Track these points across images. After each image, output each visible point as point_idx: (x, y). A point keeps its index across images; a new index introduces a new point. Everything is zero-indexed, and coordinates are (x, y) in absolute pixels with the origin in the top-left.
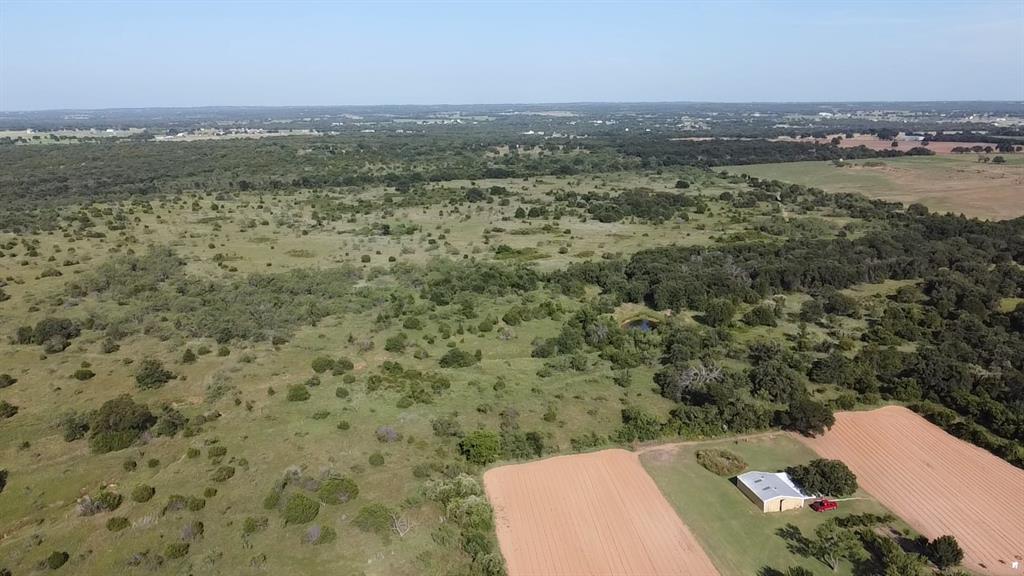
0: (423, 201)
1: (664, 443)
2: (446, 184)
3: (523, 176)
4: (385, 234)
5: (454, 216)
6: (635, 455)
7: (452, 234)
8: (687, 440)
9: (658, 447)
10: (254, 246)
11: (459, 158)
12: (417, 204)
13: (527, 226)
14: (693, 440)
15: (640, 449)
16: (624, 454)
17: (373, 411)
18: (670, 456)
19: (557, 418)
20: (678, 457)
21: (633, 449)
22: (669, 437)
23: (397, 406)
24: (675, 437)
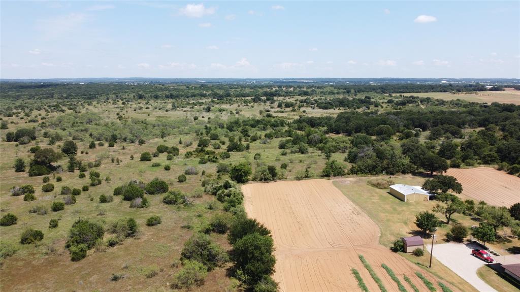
0: (231, 102)
1: (348, 177)
2: (243, 98)
3: (283, 96)
4: (208, 112)
5: (245, 107)
6: (331, 181)
7: (242, 112)
8: (362, 176)
9: (344, 179)
10: (140, 115)
11: (252, 90)
12: (227, 103)
13: (282, 110)
15: (333, 179)
16: (324, 181)
17: (186, 164)
18: (351, 182)
19: (287, 168)
20: (356, 182)
21: (329, 179)
22: (351, 175)
23: (199, 163)
24: (355, 175)
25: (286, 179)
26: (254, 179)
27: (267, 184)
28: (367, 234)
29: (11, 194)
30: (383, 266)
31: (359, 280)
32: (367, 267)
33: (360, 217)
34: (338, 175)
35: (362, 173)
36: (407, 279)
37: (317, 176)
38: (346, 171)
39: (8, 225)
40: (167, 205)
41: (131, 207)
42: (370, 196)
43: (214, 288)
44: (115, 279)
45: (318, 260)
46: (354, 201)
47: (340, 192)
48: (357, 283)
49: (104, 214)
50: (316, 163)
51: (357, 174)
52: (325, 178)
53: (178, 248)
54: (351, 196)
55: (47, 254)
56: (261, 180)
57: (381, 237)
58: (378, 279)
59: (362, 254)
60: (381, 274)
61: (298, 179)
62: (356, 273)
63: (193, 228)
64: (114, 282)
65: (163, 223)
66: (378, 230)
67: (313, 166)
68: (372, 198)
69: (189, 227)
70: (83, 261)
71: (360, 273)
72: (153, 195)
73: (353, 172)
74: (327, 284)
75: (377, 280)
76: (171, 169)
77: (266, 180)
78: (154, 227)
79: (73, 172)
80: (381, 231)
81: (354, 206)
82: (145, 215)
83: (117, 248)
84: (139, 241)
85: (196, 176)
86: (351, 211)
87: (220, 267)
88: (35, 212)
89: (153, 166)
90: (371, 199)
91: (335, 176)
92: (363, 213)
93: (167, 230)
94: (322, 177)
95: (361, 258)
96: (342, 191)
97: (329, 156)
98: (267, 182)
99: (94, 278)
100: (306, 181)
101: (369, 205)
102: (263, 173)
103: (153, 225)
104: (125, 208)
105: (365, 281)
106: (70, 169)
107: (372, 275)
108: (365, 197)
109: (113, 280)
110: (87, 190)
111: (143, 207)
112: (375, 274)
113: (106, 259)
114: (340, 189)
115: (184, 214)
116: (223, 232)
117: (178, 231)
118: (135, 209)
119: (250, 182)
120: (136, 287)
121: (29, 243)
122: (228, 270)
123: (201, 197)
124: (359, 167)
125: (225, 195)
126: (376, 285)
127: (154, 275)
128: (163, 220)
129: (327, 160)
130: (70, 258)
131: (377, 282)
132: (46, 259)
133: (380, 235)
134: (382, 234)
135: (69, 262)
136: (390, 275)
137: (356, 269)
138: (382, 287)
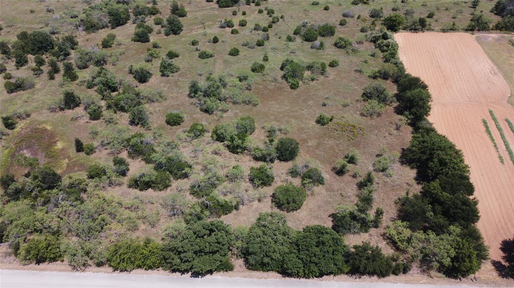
1: (491, 33)
6: (474, 36)
8: (505, 33)
9: (487, 35)
14: (508, 34)
15: (477, 34)
16: (468, 35)
17: (340, 5)
18: (493, 39)
19: (434, 17)
20: (498, 40)
21: (473, 34)
22: (495, 31)
23: (352, 4)
24: (498, 31)
25: (433, 30)
26: (405, 29)
27: (415, 34)
28: (499, 93)
29: (219, 26)
30: (507, 120)
31: (487, 127)
32: (494, 119)
33: (496, 77)
34: (482, 30)
35: (506, 30)
37: (462, 29)
38: (491, 26)
39: (235, 56)
40: (338, 49)
41: (311, 48)
42: (509, 57)
43: (388, 119)
44: (324, 105)
45: (458, 109)
46: (493, 61)
47: (481, 49)
48: (485, 129)
49: (295, 53)
50: (461, 12)
51: (501, 30)
52: (470, 32)
53: (357, 88)
54: (491, 54)
55: (273, 82)
56: (410, 30)
57: (510, 97)
58: (501, 129)
59: (491, 109)
60: (504, 126)
61: (444, 31)
62: (485, 122)
63: (363, 72)
64: (324, 107)
65: (340, 65)
66: (509, 90)
67: (459, 16)
68: (510, 58)
69: (360, 71)
70: (298, 89)
71: (488, 123)
72: (324, 38)
73: (498, 28)
74: (463, 127)
75: (499, 129)
76: (330, 10)
77: (415, 30)
78: (335, 68)
79: (249, 5)
80: (511, 92)
81: (492, 65)
82: (324, 56)
83: (316, 83)
84: (329, 79)
85: (352, 19)
86: (488, 71)
87: (389, 105)
88: (246, 46)
89: (313, 4)
90: (509, 60)
91: (479, 30)
92: (499, 74)
93: (345, 72)
94: (467, 30)
95: (491, 112)
96: (483, 48)
97: (476, 5)
98: (416, 32)
99: (310, 103)
100: (451, 33)
101: (506, 67)
102: (413, 24)
103: (334, 66)
104: (307, 48)
105: (490, 129)
106: (247, 2)
107: (497, 126)
108: (504, 57)
109: (323, 105)
110: (271, 27)
111: (320, 49)
112: (499, 125)
113: (312, 90)
114: (482, 46)
115: (354, 59)
116: (387, 79)
117: (353, 73)
118: (314, 50)
119: (401, 30)
120: (339, 112)
121: (258, 72)
122: (394, 108)
123: (362, 43)
124: (505, 24)
125: (384, 45)
126: (499, 132)
127: (347, 106)
128: (340, 63)
129: (473, 9)
130: (289, 87)
131: (499, 131)
132: (274, 85)
133: (509, 95)
134: (511, 94)
135: (290, 90)
136: (510, 127)
137: (486, 119)
138: (502, 135)
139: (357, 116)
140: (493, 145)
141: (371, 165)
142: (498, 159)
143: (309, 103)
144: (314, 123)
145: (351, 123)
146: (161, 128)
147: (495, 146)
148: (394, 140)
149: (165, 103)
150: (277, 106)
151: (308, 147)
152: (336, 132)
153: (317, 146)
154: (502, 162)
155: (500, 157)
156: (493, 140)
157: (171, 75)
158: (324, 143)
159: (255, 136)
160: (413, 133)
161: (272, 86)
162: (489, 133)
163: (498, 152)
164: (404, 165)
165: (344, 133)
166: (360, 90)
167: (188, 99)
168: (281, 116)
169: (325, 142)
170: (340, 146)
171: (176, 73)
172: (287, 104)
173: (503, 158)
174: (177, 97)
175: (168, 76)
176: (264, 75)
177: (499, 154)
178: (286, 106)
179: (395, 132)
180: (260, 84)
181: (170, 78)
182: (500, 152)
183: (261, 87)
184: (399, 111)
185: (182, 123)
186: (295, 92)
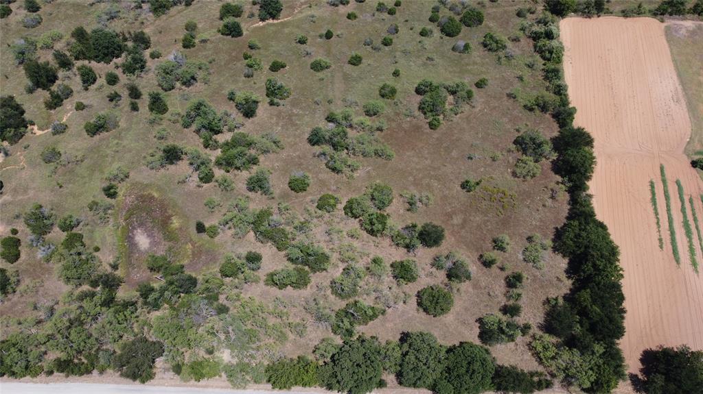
24: (696, 16)
28: (677, 136)
30: (678, 183)
31: (653, 194)
32: (664, 181)
36: (691, 201)
39: (357, 65)
45: (624, 164)
48: (650, 197)
51: (699, 14)
57: (688, 142)
58: (669, 197)
59: (662, 163)
60: (673, 190)
62: (652, 185)
63: (518, 98)
64: (470, 160)
65: (489, 86)
69: (514, 97)
70: (438, 130)
71: (656, 187)
74: (627, 193)
75: (667, 197)
78: (483, 89)
82: (470, 67)
93: (495, 98)
95: (661, 169)
96: (671, 50)
103: (481, 86)
105: (657, 196)
107: (665, 193)
109: (469, 157)
111: (465, 53)
112: (668, 191)
116: (545, 112)
118: (457, 54)
120: (487, 170)
121: (389, 98)
122: (552, 162)
125: (546, 50)
126: (665, 201)
127: (497, 158)
130: (428, 126)
131: (666, 199)
132: (410, 122)
133: (688, 140)
134: (690, 138)
135: (429, 130)
136: (679, 194)
137: (654, 181)
138: (668, 206)
139: (508, 177)
140: (656, 221)
141: (521, 252)
142: (658, 242)
143: (453, 154)
144: (459, 188)
145: (502, 189)
146: (284, 196)
147: (658, 223)
148: (548, 214)
149: (284, 155)
150: (416, 159)
151: (453, 225)
152: (484, 202)
153: (463, 225)
154: (661, 247)
155: (660, 240)
156: (657, 214)
157: (281, 102)
158: (470, 220)
159: (393, 208)
160: (569, 204)
161: (406, 123)
162: (654, 203)
163: (659, 231)
164: (557, 252)
165: (492, 204)
166: (512, 130)
167: (308, 146)
168: (420, 175)
169: (472, 218)
170: (488, 223)
171: (288, 99)
172: (427, 156)
173: (663, 241)
174: (295, 144)
175: (278, 105)
176: (396, 104)
177: (660, 236)
178: (426, 159)
179: (549, 202)
180: (393, 120)
181: (281, 108)
182: (662, 232)
183: (394, 125)
184: (557, 168)
185: (308, 189)
186: (436, 134)
